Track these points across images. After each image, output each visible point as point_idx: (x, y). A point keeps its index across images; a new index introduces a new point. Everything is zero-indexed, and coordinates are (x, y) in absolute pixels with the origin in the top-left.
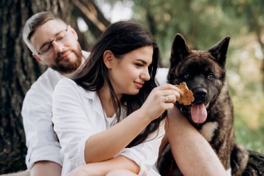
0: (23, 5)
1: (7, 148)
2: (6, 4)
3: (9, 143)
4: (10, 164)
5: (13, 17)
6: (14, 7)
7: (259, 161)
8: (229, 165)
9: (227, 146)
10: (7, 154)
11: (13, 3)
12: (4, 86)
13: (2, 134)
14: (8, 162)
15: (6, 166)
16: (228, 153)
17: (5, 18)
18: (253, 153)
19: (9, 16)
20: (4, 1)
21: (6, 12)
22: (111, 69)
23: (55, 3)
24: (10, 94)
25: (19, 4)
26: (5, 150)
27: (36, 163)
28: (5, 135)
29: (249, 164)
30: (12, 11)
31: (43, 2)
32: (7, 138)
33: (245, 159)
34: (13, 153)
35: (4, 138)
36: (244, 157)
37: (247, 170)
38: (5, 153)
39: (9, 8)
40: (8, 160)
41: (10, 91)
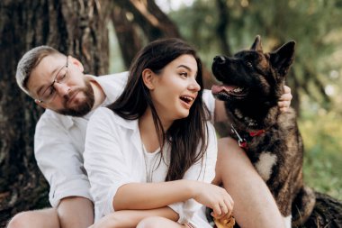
0: (51, 8)
1: (31, 182)
2: (31, 5)
3: (34, 176)
4: (35, 201)
5: (40, 22)
6: (41, 9)
7: (327, 205)
8: (289, 211)
9: (289, 189)
10: (32, 189)
11: (39, 5)
12: (28, 107)
13: (26, 165)
14: (34, 198)
15: (31, 202)
16: (289, 197)
17: (29, 23)
18: (322, 196)
19: (34, 20)
20: (28, 2)
21: (30, 16)
22: (153, 90)
23: (90, 4)
24: (35, 117)
25: (46, 6)
26: (29, 184)
27: (62, 200)
28: (29, 166)
29: (316, 209)
30: (38, 15)
31: (75, 3)
32: (31, 170)
33: (310, 204)
34: (39, 189)
35: (28, 170)
36: (309, 201)
37: (313, 216)
38: (29, 188)
39: (35, 11)
40: (33, 195)
41: (35, 114)
